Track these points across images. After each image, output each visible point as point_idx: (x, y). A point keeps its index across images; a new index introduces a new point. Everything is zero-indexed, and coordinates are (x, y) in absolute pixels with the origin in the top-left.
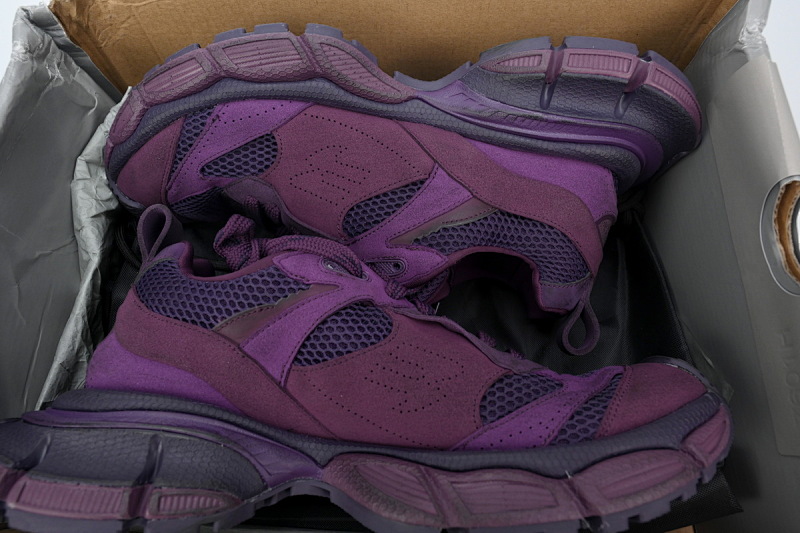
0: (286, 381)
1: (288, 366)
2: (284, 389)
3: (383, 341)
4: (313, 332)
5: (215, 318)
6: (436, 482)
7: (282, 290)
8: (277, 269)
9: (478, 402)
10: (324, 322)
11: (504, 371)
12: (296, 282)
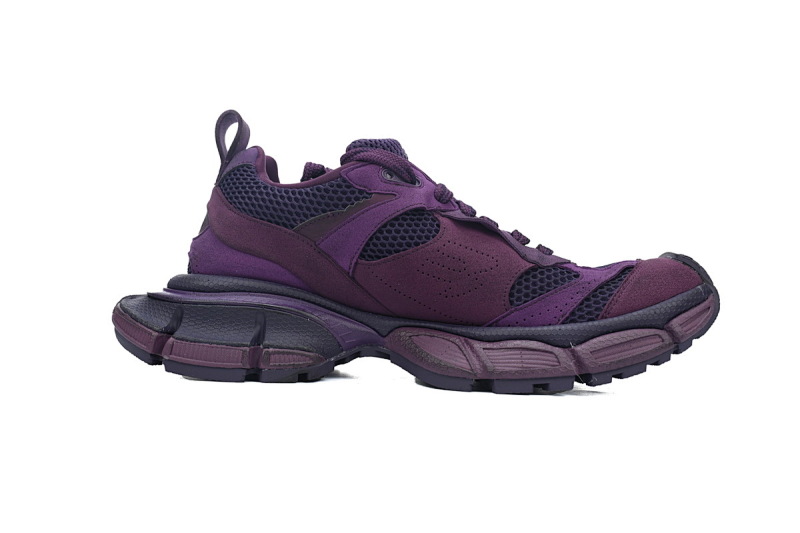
0: (353, 272)
1: (355, 260)
2: (353, 278)
3: (432, 240)
4: (375, 234)
5: (295, 220)
6: (472, 348)
7: (349, 199)
8: (344, 181)
9: (508, 290)
10: (385, 226)
11: (532, 265)
12: (361, 192)
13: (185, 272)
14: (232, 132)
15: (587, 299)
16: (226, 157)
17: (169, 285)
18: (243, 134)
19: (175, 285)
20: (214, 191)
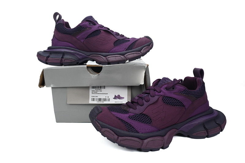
11: (118, 39)
13: (51, 46)
14: (58, 17)
15: (130, 46)
16: (56, 21)
17: (48, 48)
18: (60, 17)
19: (49, 48)
20: (55, 29)
